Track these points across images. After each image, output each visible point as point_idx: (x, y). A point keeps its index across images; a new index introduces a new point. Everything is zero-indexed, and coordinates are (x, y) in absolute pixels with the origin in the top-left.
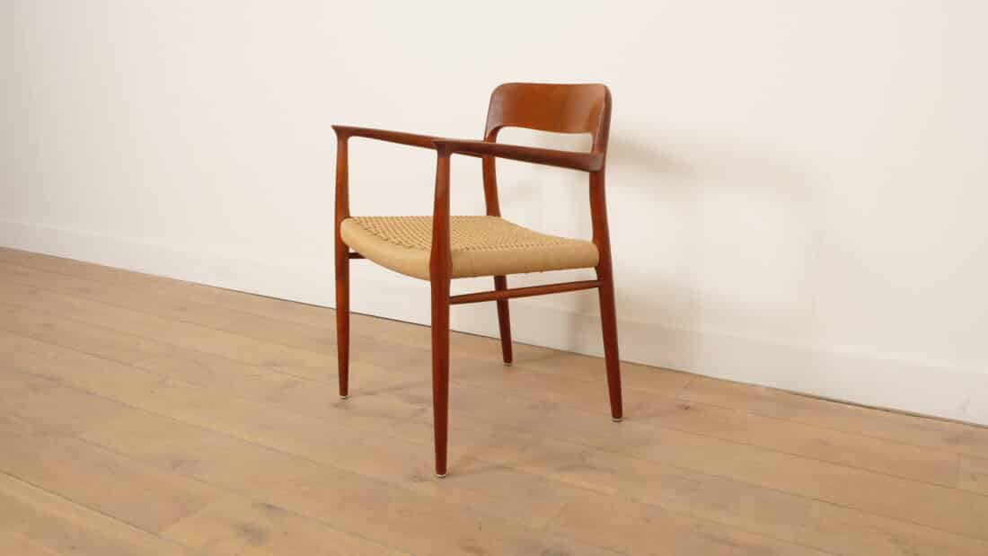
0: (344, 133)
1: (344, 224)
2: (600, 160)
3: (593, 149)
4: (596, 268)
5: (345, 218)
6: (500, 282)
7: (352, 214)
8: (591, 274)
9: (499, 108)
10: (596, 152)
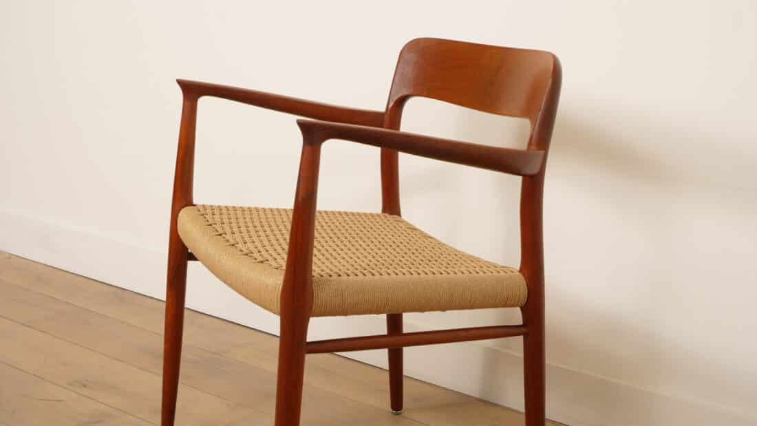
0: (192, 91)
1: (184, 214)
2: (540, 160)
3: (530, 144)
4: (522, 309)
5: (186, 206)
6: (395, 322)
7: (195, 201)
8: (515, 316)
9: (409, 71)
10: (534, 147)
